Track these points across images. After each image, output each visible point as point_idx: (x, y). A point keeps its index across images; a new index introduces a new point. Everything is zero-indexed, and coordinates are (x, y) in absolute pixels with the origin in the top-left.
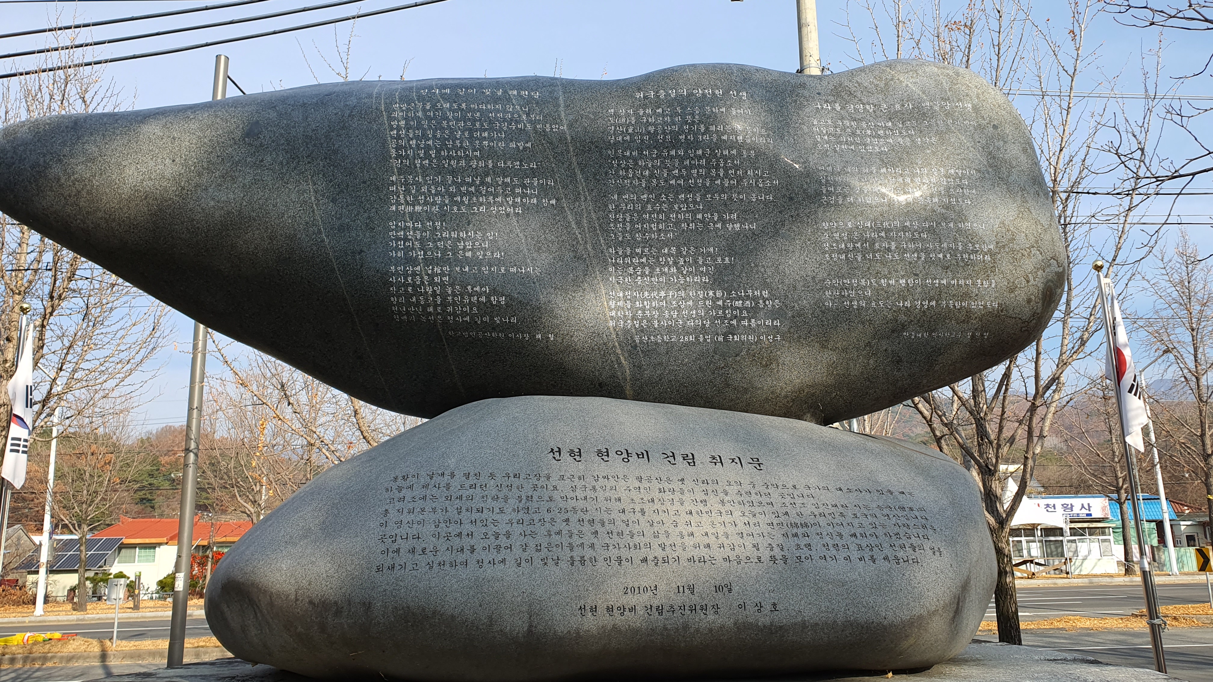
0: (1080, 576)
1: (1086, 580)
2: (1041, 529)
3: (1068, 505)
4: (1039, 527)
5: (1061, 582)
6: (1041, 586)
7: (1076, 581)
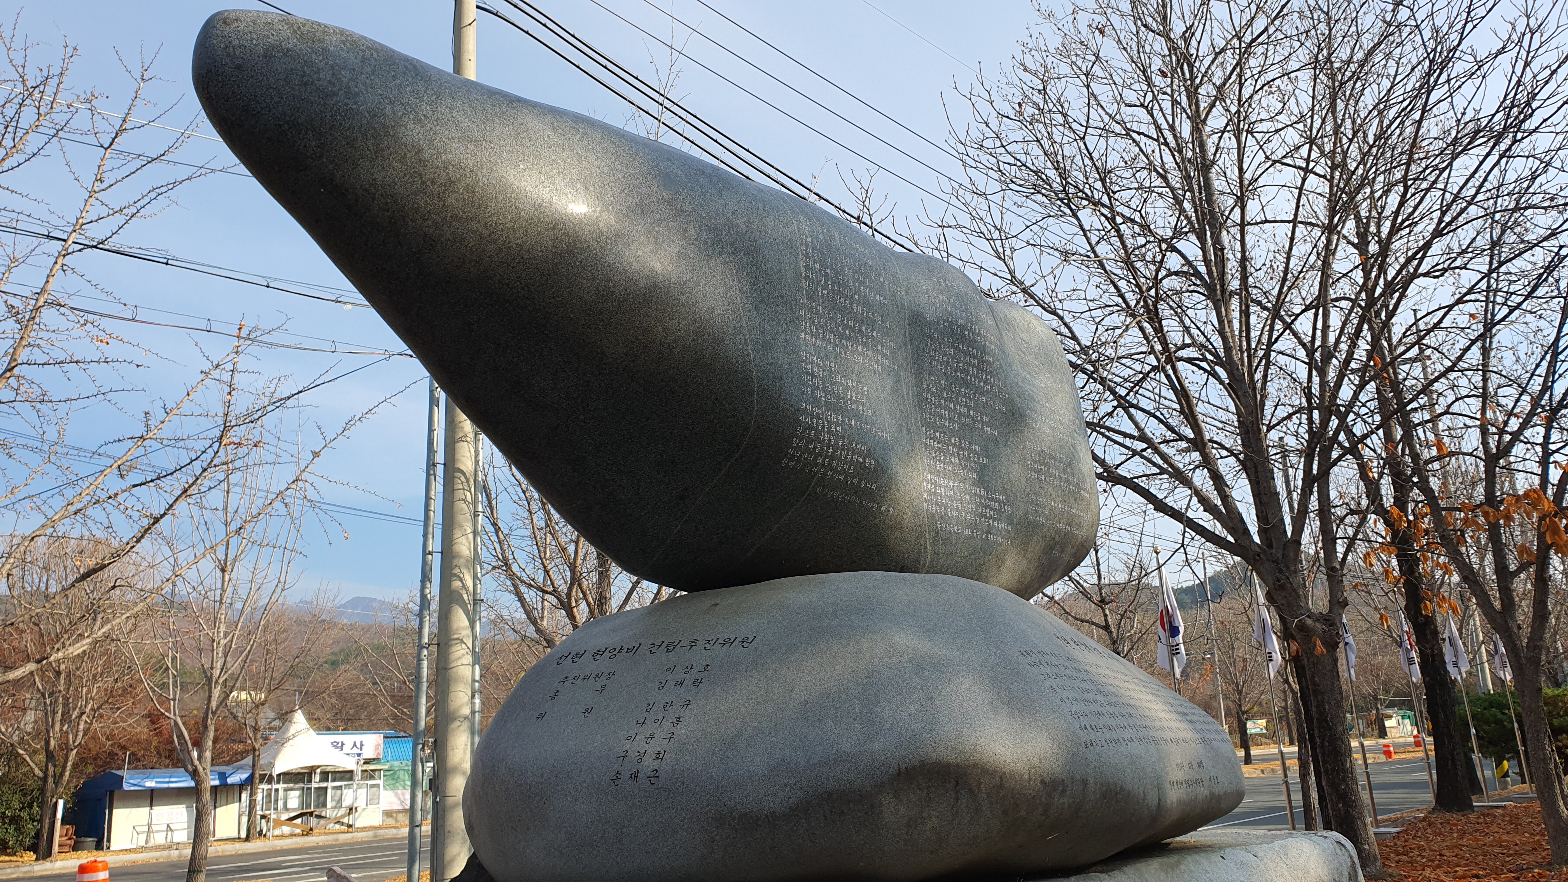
0: (363, 829)
1: (371, 833)
2: (321, 773)
3: (338, 743)
4: (318, 771)
5: (342, 838)
6: (321, 844)
7: (360, 835)
